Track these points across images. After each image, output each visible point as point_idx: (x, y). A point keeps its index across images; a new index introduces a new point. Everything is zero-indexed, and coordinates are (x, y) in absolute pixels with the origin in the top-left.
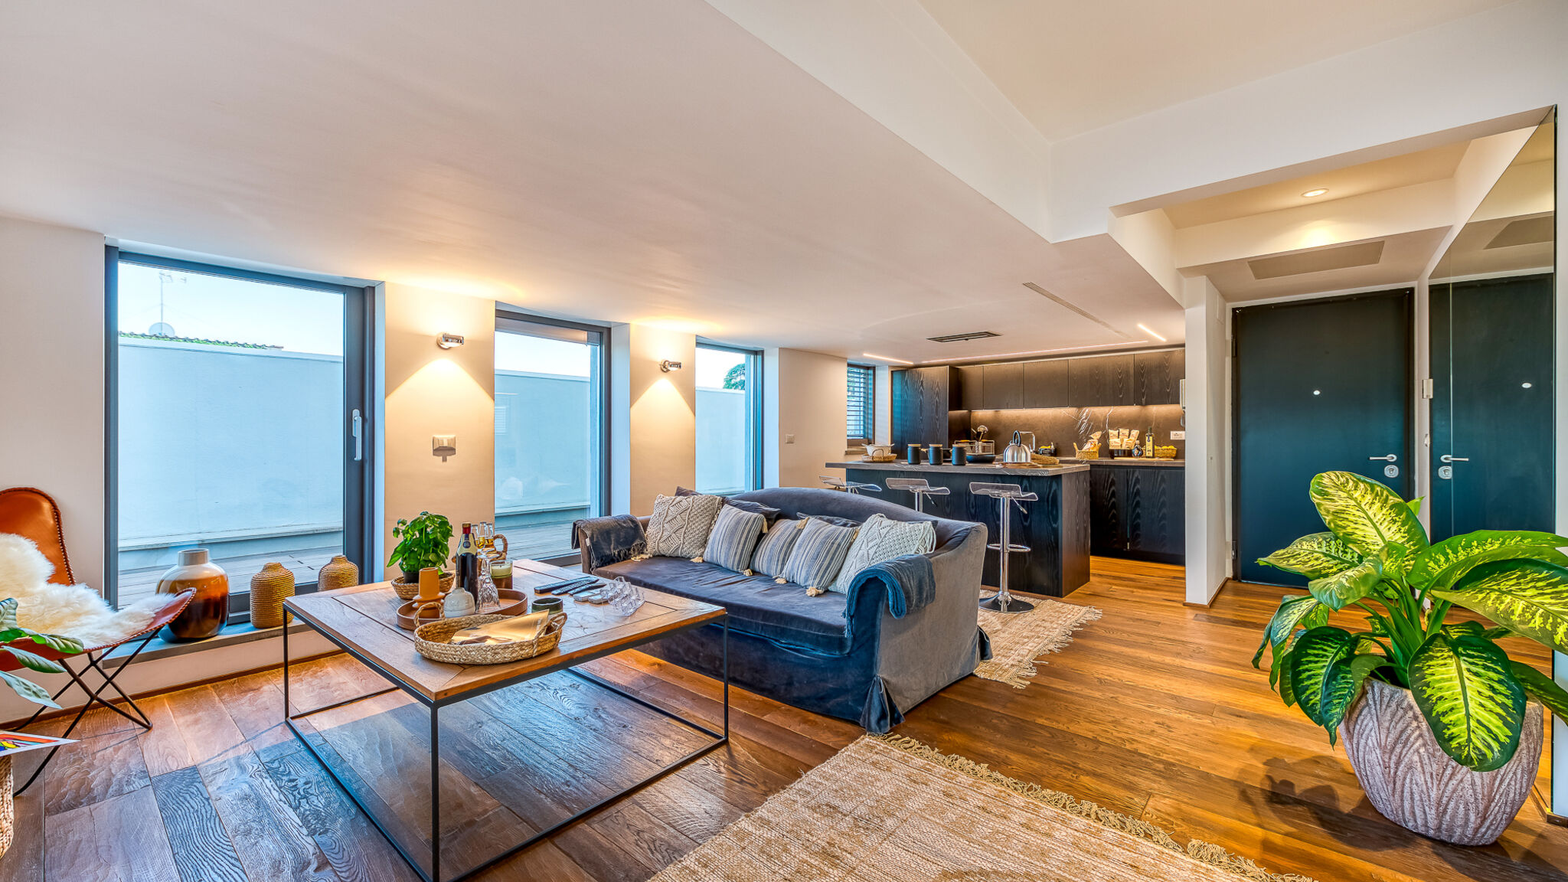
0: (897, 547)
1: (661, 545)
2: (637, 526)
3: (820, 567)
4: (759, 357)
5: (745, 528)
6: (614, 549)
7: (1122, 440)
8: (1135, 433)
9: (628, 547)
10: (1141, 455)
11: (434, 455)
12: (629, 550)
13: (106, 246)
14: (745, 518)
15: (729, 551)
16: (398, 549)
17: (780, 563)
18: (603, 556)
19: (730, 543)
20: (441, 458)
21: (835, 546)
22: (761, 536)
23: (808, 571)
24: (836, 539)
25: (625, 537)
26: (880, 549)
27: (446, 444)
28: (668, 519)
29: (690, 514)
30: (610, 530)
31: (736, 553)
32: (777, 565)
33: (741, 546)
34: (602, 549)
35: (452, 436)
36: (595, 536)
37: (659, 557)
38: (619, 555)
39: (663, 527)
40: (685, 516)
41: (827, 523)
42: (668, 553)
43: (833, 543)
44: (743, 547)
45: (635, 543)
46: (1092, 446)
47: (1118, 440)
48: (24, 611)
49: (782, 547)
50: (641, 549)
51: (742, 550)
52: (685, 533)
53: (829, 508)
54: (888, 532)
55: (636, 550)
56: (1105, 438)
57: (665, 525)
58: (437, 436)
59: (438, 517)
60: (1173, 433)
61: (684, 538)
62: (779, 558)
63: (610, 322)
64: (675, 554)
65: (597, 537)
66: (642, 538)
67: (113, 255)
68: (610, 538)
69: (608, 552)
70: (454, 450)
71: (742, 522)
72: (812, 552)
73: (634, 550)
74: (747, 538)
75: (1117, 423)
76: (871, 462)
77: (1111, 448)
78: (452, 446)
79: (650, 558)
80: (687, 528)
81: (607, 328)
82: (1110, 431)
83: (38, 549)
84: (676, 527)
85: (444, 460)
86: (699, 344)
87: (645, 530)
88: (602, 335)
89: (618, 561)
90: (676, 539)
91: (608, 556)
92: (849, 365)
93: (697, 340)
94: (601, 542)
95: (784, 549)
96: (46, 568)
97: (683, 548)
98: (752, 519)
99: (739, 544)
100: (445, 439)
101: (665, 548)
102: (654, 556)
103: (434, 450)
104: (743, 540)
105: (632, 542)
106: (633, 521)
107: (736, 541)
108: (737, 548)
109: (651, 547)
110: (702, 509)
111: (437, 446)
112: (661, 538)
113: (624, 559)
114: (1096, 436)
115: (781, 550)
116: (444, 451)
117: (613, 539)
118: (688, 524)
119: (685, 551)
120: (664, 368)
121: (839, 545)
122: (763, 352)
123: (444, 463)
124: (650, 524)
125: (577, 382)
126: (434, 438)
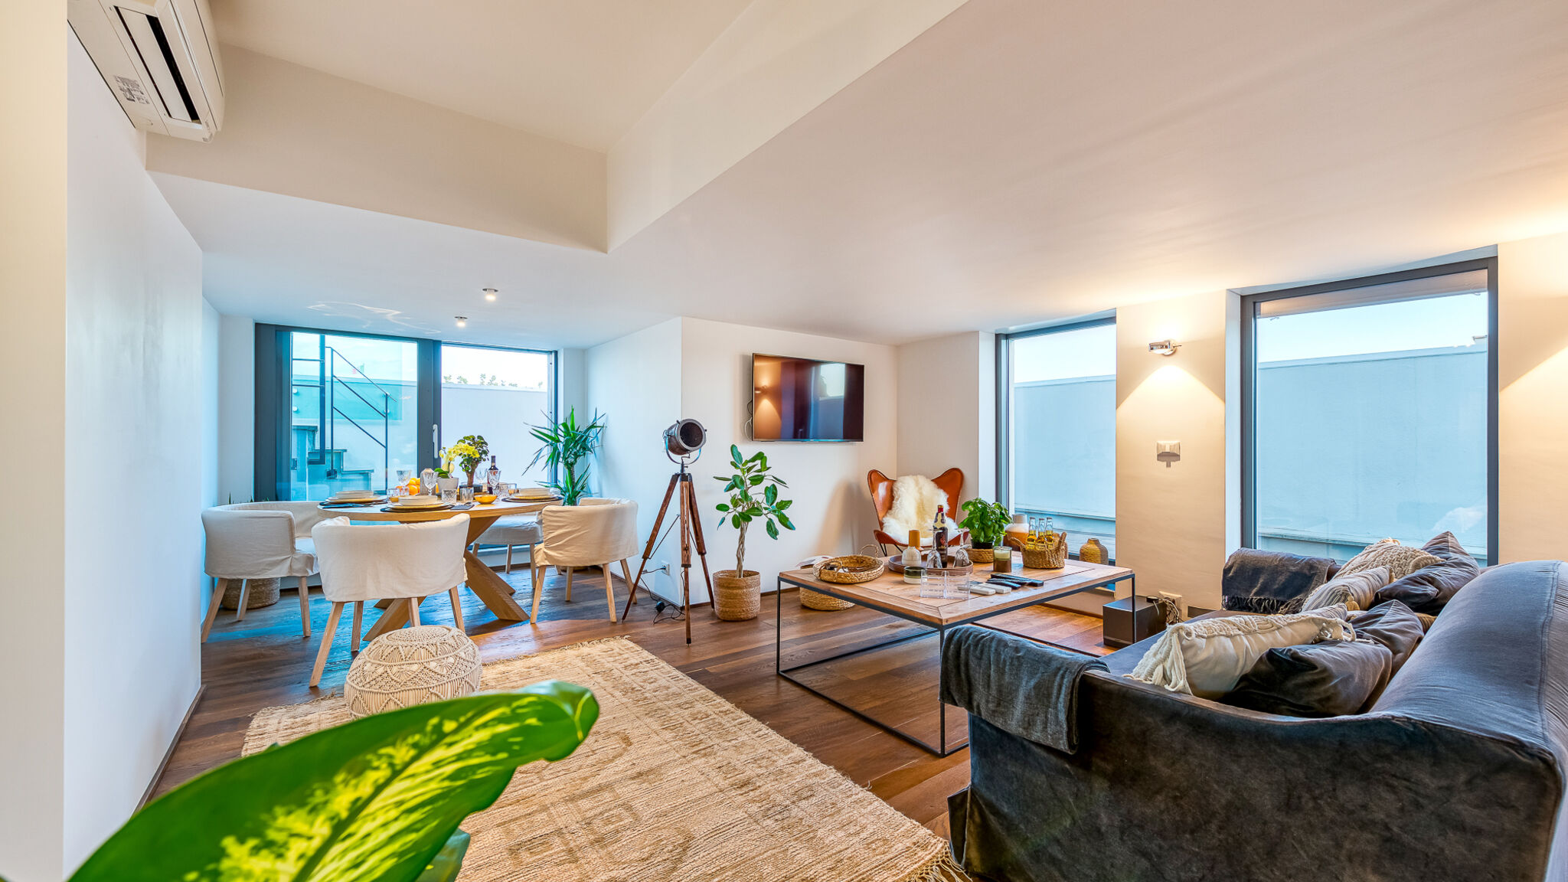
2: (1316, 573)
6: (1257, 594)
9: (1280, 598)
11: (1158, 460)
12: (1279, 603)
13: (997, 333)
20: (1165, 463)
25: (1284, 584)
27: (1167, 450)
34: (1238, 589)
35: (1175, 442)
38: (1260, 605)
45: (1296, 597)
55: (1287, 606)
58: (1161, 442)
68: (1258, 580)
70: (1178, 455)
73: (1284, 606)
78: (1176, 451)
83: (948, 499)
85: (1168, 465)
87: (1321, 583)
91: (1241, 600)
94: (1241, 578)
100: (1168, 445)
103: (1158, 455)
105: (1293, 594)
111: (1161, 452)
113: (1266, 612)
116: (1168, 457)
123: (1168, 468)
126: (1158, 444)
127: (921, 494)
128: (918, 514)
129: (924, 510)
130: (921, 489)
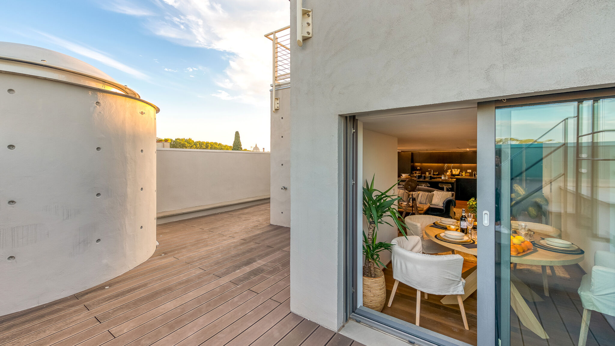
7: (456, 172)
8: (459, 170)
10: (462, 176)
46: (449, 173)
47: (455, 172)
56: (451, 171)
60: (468, 170)
75: (454, 168)
77: (453, 174)
82: (453, 170)
114: (449, 171)
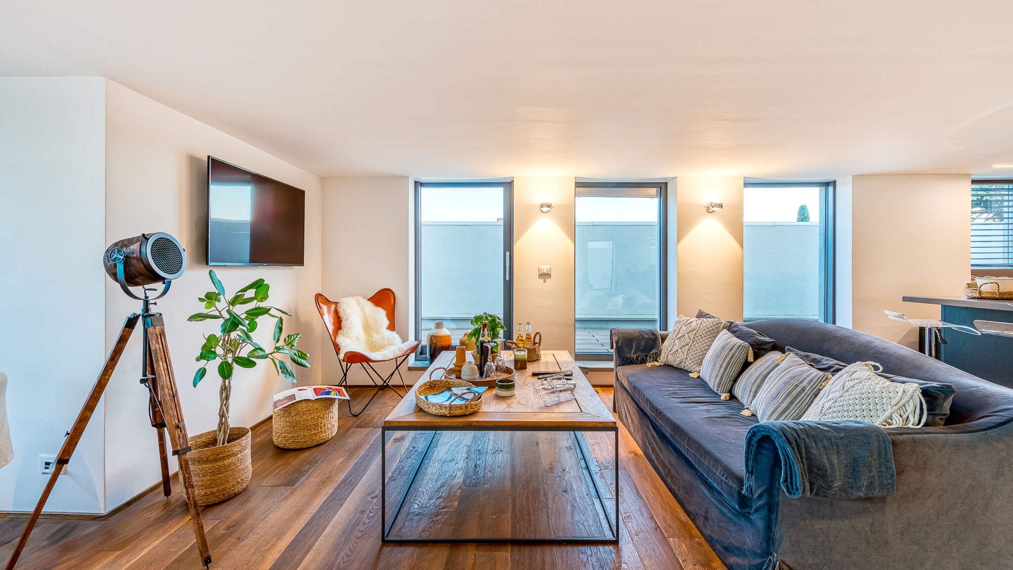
0: (857, 407)
1: (669, 356)
2: (656, 338)
3: (776, 409)
4: (831, 189)
5: (728, 354)
6: (634, 353)
9: (646, 354)
11: (539, 278)
12: (647, 356)
13: (415, 182)
14: (731, 344)
15: (712, 372)
16: (472, 333)
17: (752, 394)
18: (624, 358)
19: (714, 365)
20: (543, 280)
21: (798, 389)
22: (746, 365)
23: (764, 409)
24: (802, 382)
25: (645, 346)
26: (836, 404)
27: (545, 272)
28: (679, 336)
29: (696, 334)
30: (633, 338)
31: (717, 376)
32: (749, 395)
33: (722, 370)
34: (624, 352)
35: (549, 267)
36: (620, 341)
37: (668, 366)
38: (637, 359)
39: (674, 342)
40: (692, 335)
41: (803, 362)
42: (675, 364)
43: (797, 386)
44: (724, 372)
45: (652, 352)
48: (376, 340)
49: (757, 379)
50: (656, 358)
51: (723, 374)
52: (689, 350)
53: (826, 346)
54: (853, 386)
55: (652, 357)
57: (676, 341)
58: (541, 267)
59: (490, 316)
61: (688, 354)
62: (751, 388)
63: (666, 178)
64: (680, 367)
65: (621, 343)
66: (658, 347)
67: (418, 184)
68: (632, 345)
69: (628, 355)
70: (550, 275)
71: (727, 347)
72: (774, 390)
73: (650, 358)
74: (729, 363)
76: (978, 298)
78: (549, 273)
79: (660, 365)
80: (691, 346)
81: (665, 183)
83: (386, 315)
84: (683, 344)
85: (545, 281)
86: (747, 184)
87: (663, 342)
88: (662, 188)
89: (636, 364)
90: (681, 354)
91: (627, 358)
92: (974, 182)
93: (744, 181)
94: (624, 347)
95: (758, 381)
96: (386, 322)
97: (685, 363)
98: (736, 346)
99: (721, 367)
100: (545, 268)
101: (674, 361)
102: (664, 365)
103: (539, 275)
104: (725, 364)
105: (650, 350)
106: (654, 334)
107: (719, 364)
108: (719, 371)
109: (663, 359)
110: (707, 330)
111: (540, 273)
112: (670, 351)
113: (641, 363)
115: (755, 381)
116: (545, 276)
117: (634, 346)
118: (693, 342)
119: (687, 365)
120: (709, 210)
121: (803, 389)
122: (835, 182)
123: (545, 284)
124: (668, 338)
125: (647, 226)
126: (539, 268)
127: (364, 313)
128: (364, 331)
129: (369, 327)
130: (363, 308)
